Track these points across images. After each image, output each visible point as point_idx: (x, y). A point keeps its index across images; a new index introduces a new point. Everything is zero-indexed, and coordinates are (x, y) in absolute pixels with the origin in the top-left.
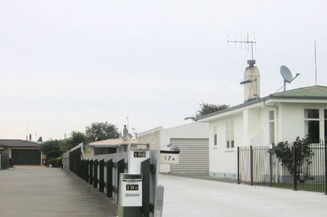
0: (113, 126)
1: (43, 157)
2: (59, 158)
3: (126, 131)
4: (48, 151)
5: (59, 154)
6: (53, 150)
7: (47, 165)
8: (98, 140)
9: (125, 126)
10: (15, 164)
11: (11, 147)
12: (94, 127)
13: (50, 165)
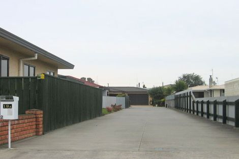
0: (198, 76)
1: (150, 99)
2: (162, 100)
3: (211, 79)
4: (154, 95)
5: (163, 97)
6: (158, 94)
7: (153, 104)
8: (190, 87)
9: (211, 76)
10: (132, 104)
11: (127, 92)
12: (184, 77)
13: (157, 105)
